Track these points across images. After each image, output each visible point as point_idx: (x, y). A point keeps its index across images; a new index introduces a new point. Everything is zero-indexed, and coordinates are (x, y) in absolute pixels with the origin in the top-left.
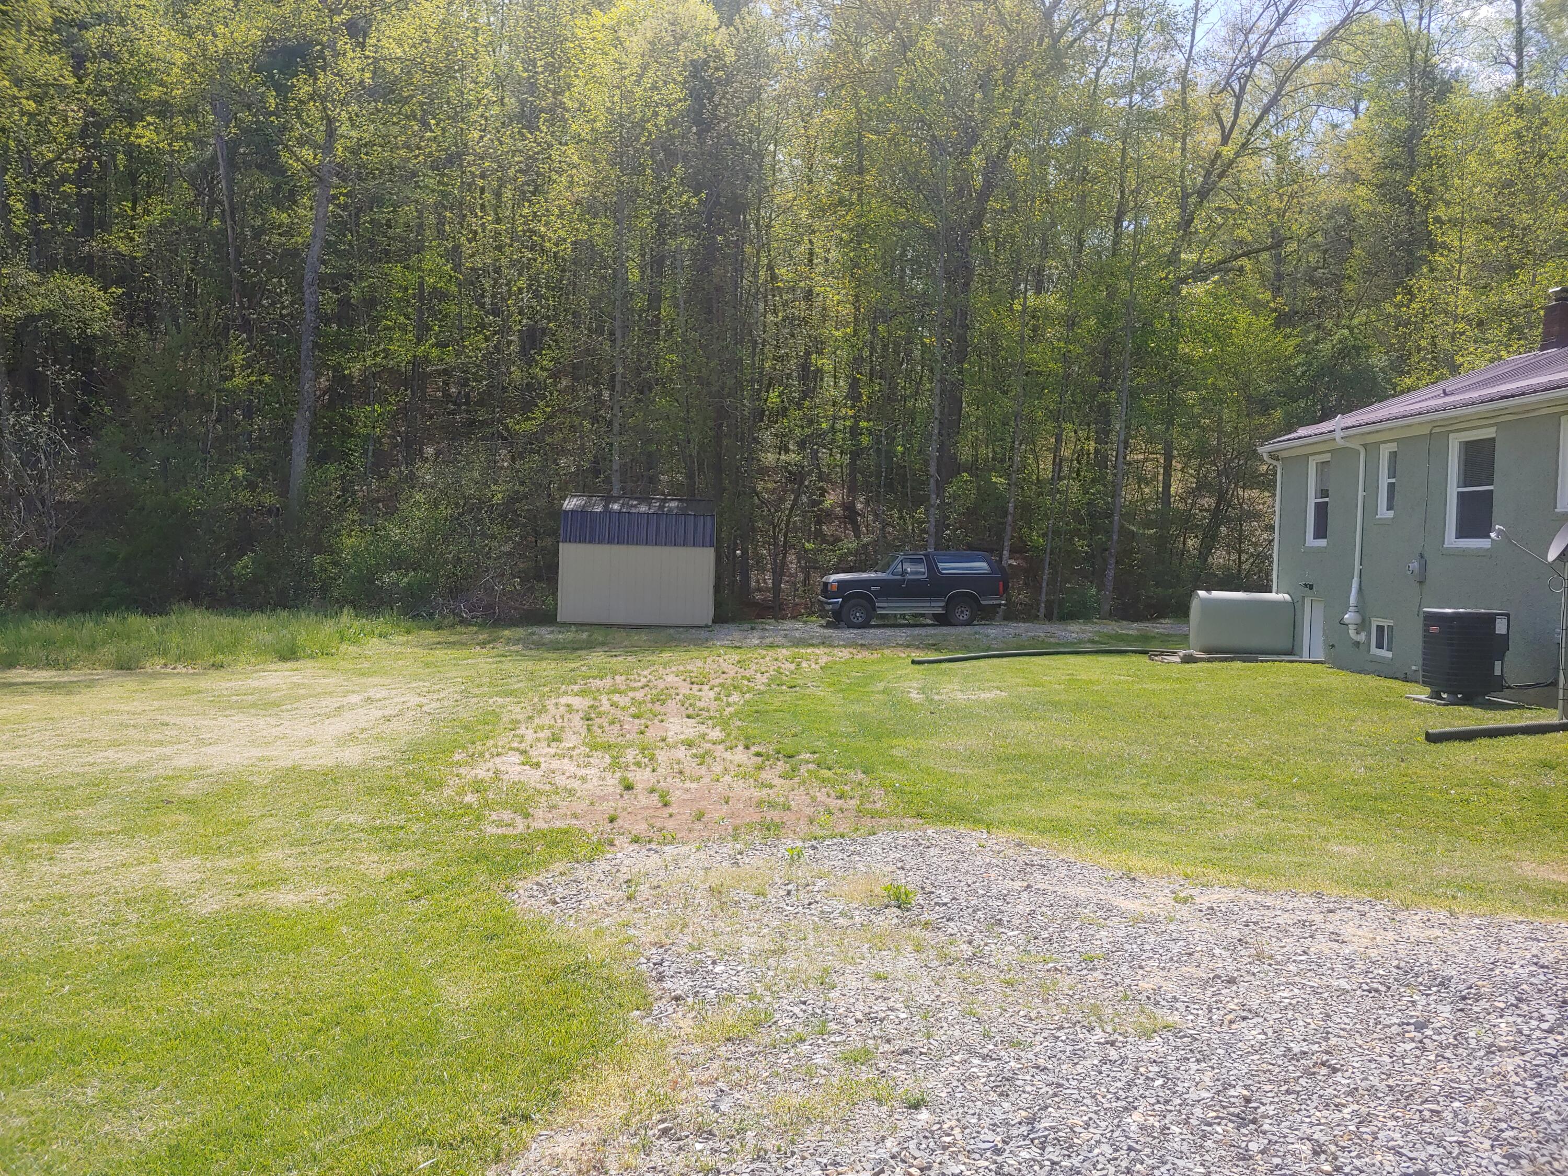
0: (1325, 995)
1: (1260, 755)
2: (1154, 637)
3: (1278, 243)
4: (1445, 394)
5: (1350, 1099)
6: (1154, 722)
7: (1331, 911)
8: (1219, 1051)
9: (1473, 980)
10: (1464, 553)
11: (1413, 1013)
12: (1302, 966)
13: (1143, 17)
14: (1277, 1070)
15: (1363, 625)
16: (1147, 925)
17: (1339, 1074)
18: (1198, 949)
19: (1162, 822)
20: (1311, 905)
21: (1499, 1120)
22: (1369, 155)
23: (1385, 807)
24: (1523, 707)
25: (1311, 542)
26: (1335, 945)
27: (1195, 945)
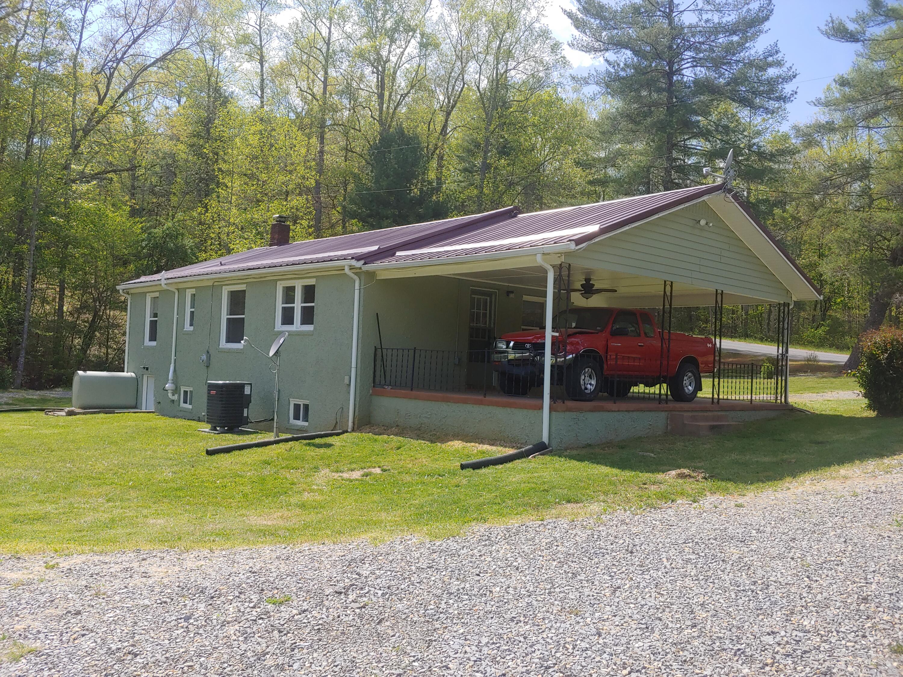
0: (135, 611)
1: (111, 470)
2: (50, 400)
3: (133, 168)
4: (221, 264)
5: (143, 670)
6: (44, 455)
7: (143, 560)
8: (65, 660)
9: (218, 586)
10: (229, 351)
11: (185, 612)
12: (123, 596)
13: (48, 16)
14: (101, 663)
15: (176, 391)
16: (24, 587)
17: (138, 657)
18: (58, 597)
19: (43, 518)
20: (133, 557)
21: (224, 663)
22: (186, 128)
23: (181, 494)
24: (258, 432)
25: (148, 343)
26: (144, 580)
27: (56, 594)
